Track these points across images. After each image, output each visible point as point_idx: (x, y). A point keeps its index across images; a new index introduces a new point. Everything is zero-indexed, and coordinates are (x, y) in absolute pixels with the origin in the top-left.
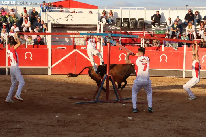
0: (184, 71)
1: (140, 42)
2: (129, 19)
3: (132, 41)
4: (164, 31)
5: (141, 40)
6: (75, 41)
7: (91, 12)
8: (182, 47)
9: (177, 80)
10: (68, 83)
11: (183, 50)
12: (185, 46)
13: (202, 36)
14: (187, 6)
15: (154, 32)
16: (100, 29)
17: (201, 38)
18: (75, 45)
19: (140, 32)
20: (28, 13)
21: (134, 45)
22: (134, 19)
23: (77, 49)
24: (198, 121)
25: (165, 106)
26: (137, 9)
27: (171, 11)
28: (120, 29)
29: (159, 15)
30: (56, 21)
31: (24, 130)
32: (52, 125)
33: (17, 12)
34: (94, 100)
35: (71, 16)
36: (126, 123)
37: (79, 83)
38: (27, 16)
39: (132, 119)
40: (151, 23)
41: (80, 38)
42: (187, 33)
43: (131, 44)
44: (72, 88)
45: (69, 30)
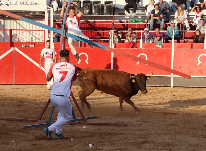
0: (172, 78)
1: (109, 35)
2: (91, 2)
3: (96, 34)
4: (143, 20)
5: (109, 33)
6: (13, 35)
8: (169, 42)
9: (161, 90)
10: (3, 97)
11: (171, 47)
12: (173, 40)
13: (197, 26)
15: (128, 21)
16: (49, 18)
17: (197, 28)
18: (13, 41)
19: (108, 21)
21: (99, 40)
22: (99, 2)
23: (16, 46)
24: (192, 150)
25: (144, 129)
34: (40, 121)
37: (19, 96)
40: (123, 8)
41: (20, 31)
42: (176, 22)
43: (95, 38)
44: (9, 105)
45: (3, 20)
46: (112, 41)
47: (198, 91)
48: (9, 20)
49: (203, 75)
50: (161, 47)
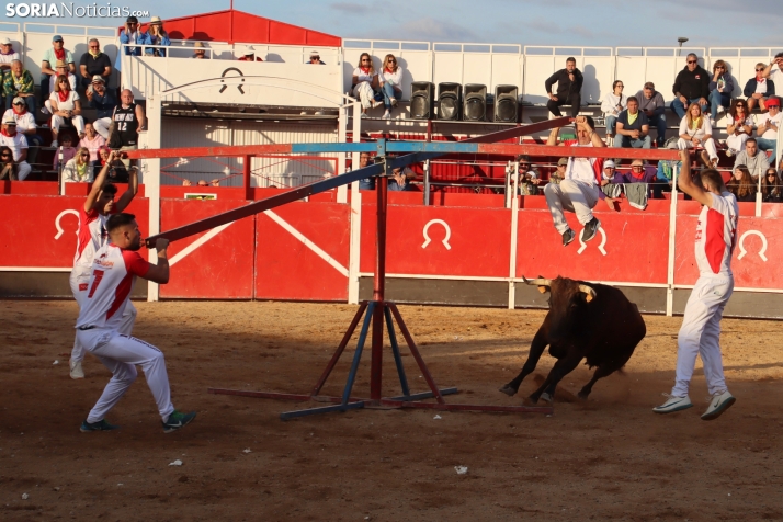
0: (669, 291)
1: (504, 176)
2: (461, 87)
3: (473, 171)
5: (508, 169)
6: (252, 168)
7: (318, 58)
8: (663, 197)
10: (223, 332)
11: (668, 210)
13: (738, 158)
14: (682, 41)
16: (350, 126)
17: (737, 163)
18: (252, 185)
20: (70, 61)
21: (479, 187)
22: (482, 87)
24: (723, 483)
26: (494, 51)
27: (621, 60)
28: (426, 124)
29: (576, 72)
30: (180, 93)
31: (49, 513)
32: (156, 496)
33: (29, 54)
35: (239, 74)
36: (444, 489)
37: (266, 331)
38: (67, 71)
39: (468, 473)
41: (272, 159)
43: (469, 182)
44: (238, 354)
45: (229, 128)
46: (513, 192)
47: (737, 327)
48: (244, 129)
49: (751, 286)
50: (641, 207)
